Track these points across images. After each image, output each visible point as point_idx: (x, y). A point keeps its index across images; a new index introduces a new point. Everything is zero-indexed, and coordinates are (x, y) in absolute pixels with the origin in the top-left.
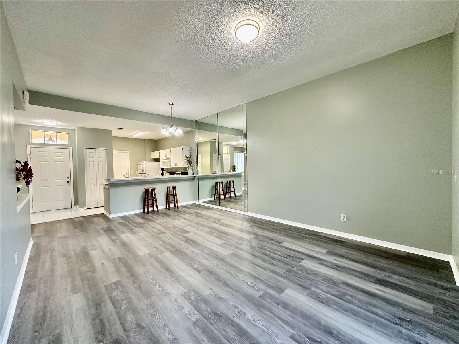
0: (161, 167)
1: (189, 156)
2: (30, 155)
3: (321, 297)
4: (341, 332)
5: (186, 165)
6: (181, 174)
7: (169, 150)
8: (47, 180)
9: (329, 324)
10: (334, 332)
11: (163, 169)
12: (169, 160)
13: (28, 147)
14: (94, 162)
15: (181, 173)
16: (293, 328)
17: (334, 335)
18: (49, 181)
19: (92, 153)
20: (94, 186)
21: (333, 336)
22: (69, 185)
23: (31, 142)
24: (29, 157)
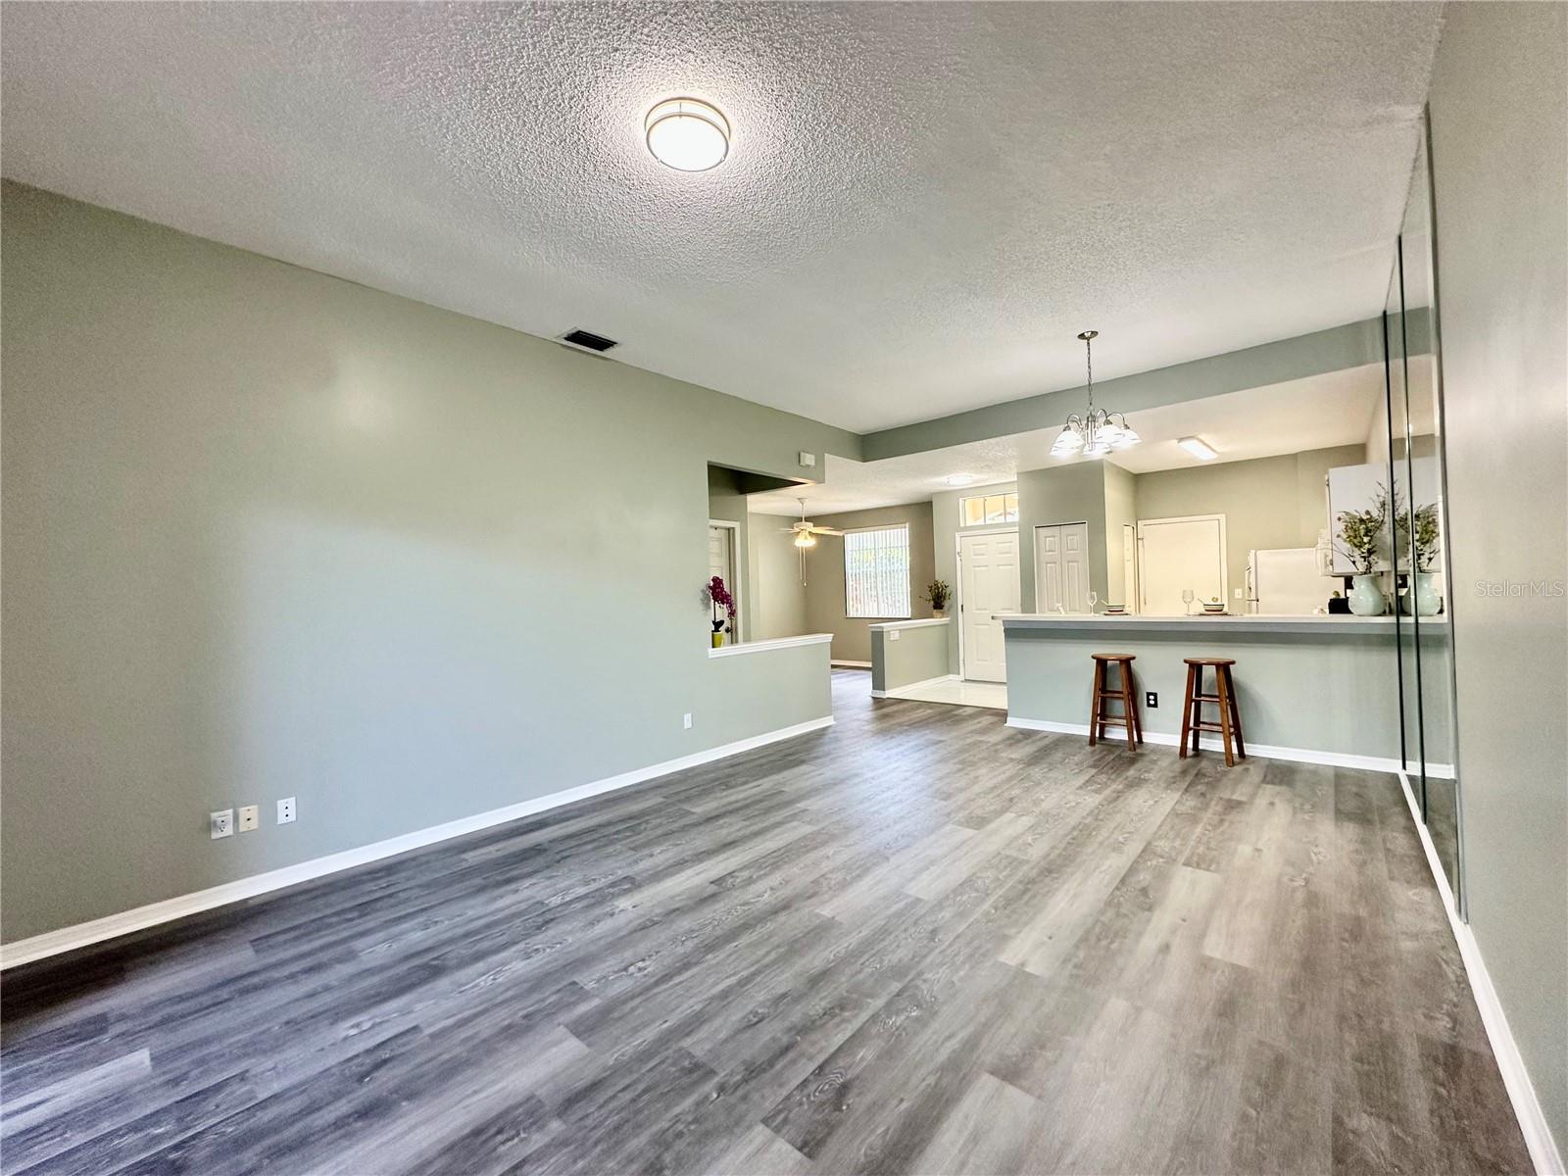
3: (500, 1138)
4: (346, 1143)
9: (390, 1120)
10: (359, 1124)
13: (958, 537)
14: (1056, 563)
16: (433, 1036)
17: (351, 1120)
19: (1053, 538)
21: (349, 1116)
23: (962, 525)
24: (958, 558)
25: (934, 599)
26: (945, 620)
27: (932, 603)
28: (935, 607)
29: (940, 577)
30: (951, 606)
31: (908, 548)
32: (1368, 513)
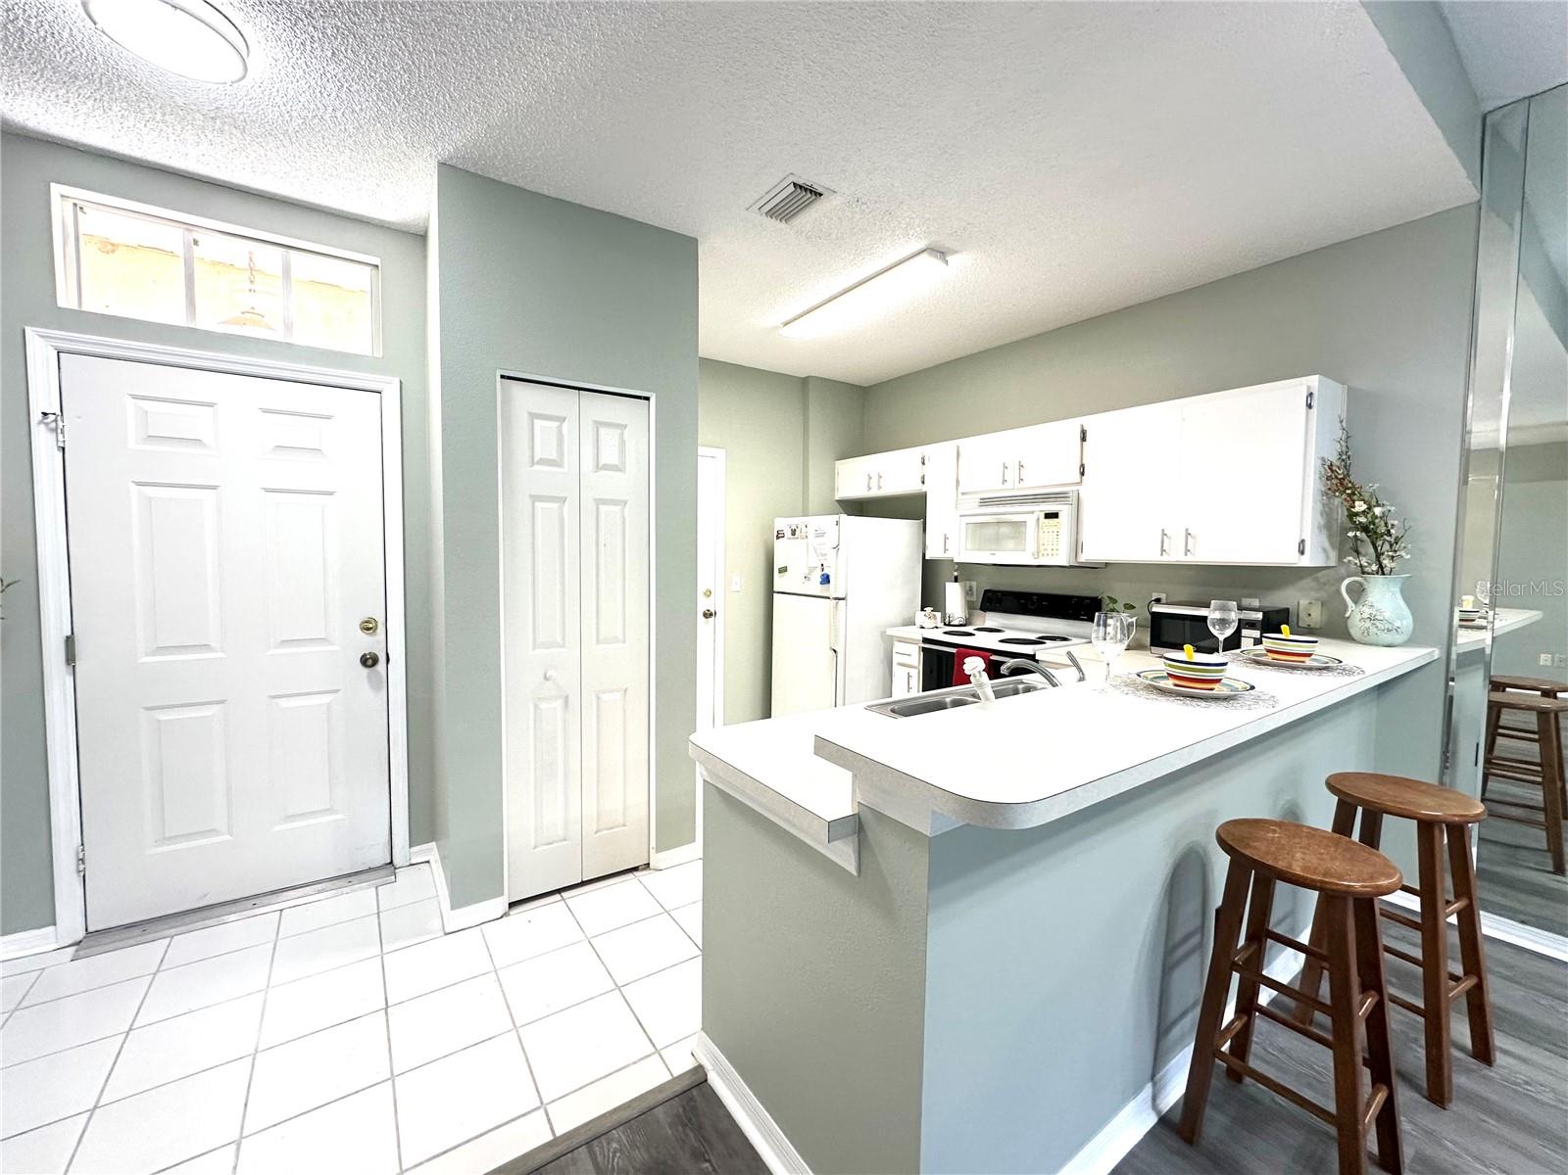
2: (54, 420)
8: (203, 646)
13: (40, 348)
14: (564, 500)
15: (1260, 616)
19: (555, 424)
20: (559, 704)
22: (375, 684)
23: (67, 299)
24: (43, 442)
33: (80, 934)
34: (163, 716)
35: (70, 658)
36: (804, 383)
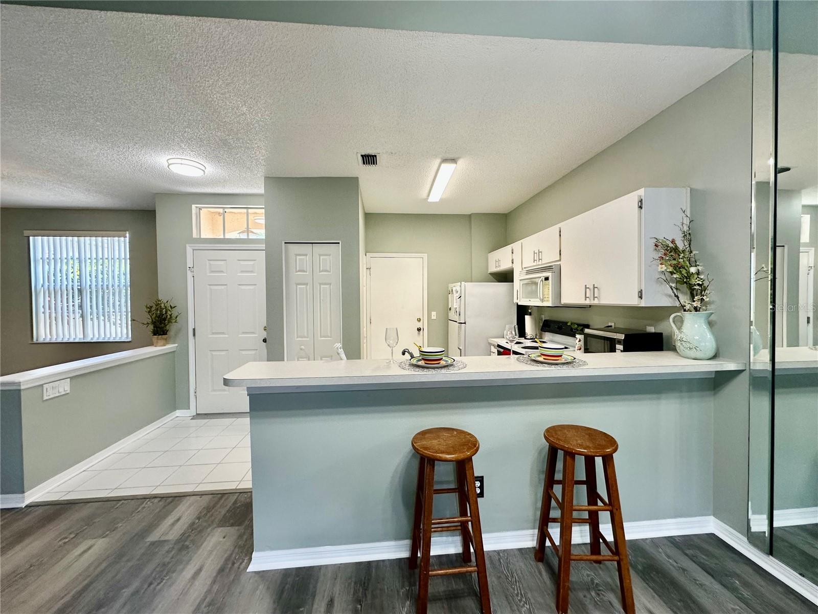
0: (515, 301)
1: (681, 246)
2: (192, 269)
5: (660, 297)
6: (620, 347)
7: (554, 230)
8: (223, 333)
11: (522, 311)
12: (554, 272)
13: (189, 250)
14: (307, 284)
15: (622, 337)
18: (227, 336)
19: (304, 257)
23: (195, 235)
24: (189, 274)
25: (153, 323)
26: (170, 347)
27: (151, 327)
28: (155, 333)
29: (163, 296)
30: (178, 331)
31: (128, 261)
32: (673, 242)
33: (195, 414)
34: (214, 353)
35: (194, 335)
36: (470, 216)
